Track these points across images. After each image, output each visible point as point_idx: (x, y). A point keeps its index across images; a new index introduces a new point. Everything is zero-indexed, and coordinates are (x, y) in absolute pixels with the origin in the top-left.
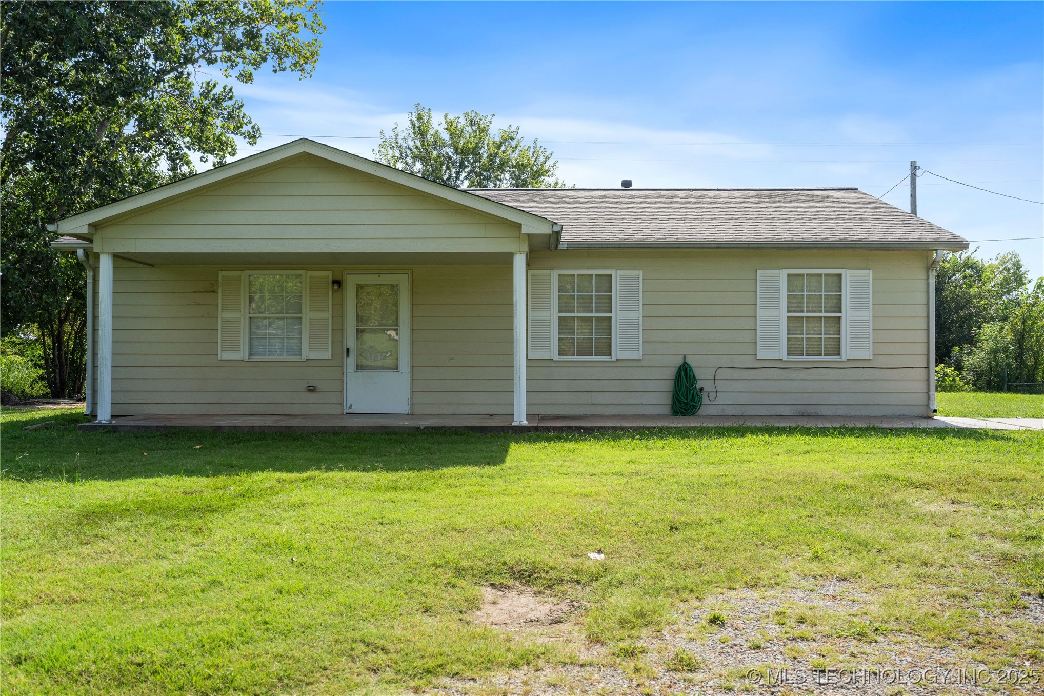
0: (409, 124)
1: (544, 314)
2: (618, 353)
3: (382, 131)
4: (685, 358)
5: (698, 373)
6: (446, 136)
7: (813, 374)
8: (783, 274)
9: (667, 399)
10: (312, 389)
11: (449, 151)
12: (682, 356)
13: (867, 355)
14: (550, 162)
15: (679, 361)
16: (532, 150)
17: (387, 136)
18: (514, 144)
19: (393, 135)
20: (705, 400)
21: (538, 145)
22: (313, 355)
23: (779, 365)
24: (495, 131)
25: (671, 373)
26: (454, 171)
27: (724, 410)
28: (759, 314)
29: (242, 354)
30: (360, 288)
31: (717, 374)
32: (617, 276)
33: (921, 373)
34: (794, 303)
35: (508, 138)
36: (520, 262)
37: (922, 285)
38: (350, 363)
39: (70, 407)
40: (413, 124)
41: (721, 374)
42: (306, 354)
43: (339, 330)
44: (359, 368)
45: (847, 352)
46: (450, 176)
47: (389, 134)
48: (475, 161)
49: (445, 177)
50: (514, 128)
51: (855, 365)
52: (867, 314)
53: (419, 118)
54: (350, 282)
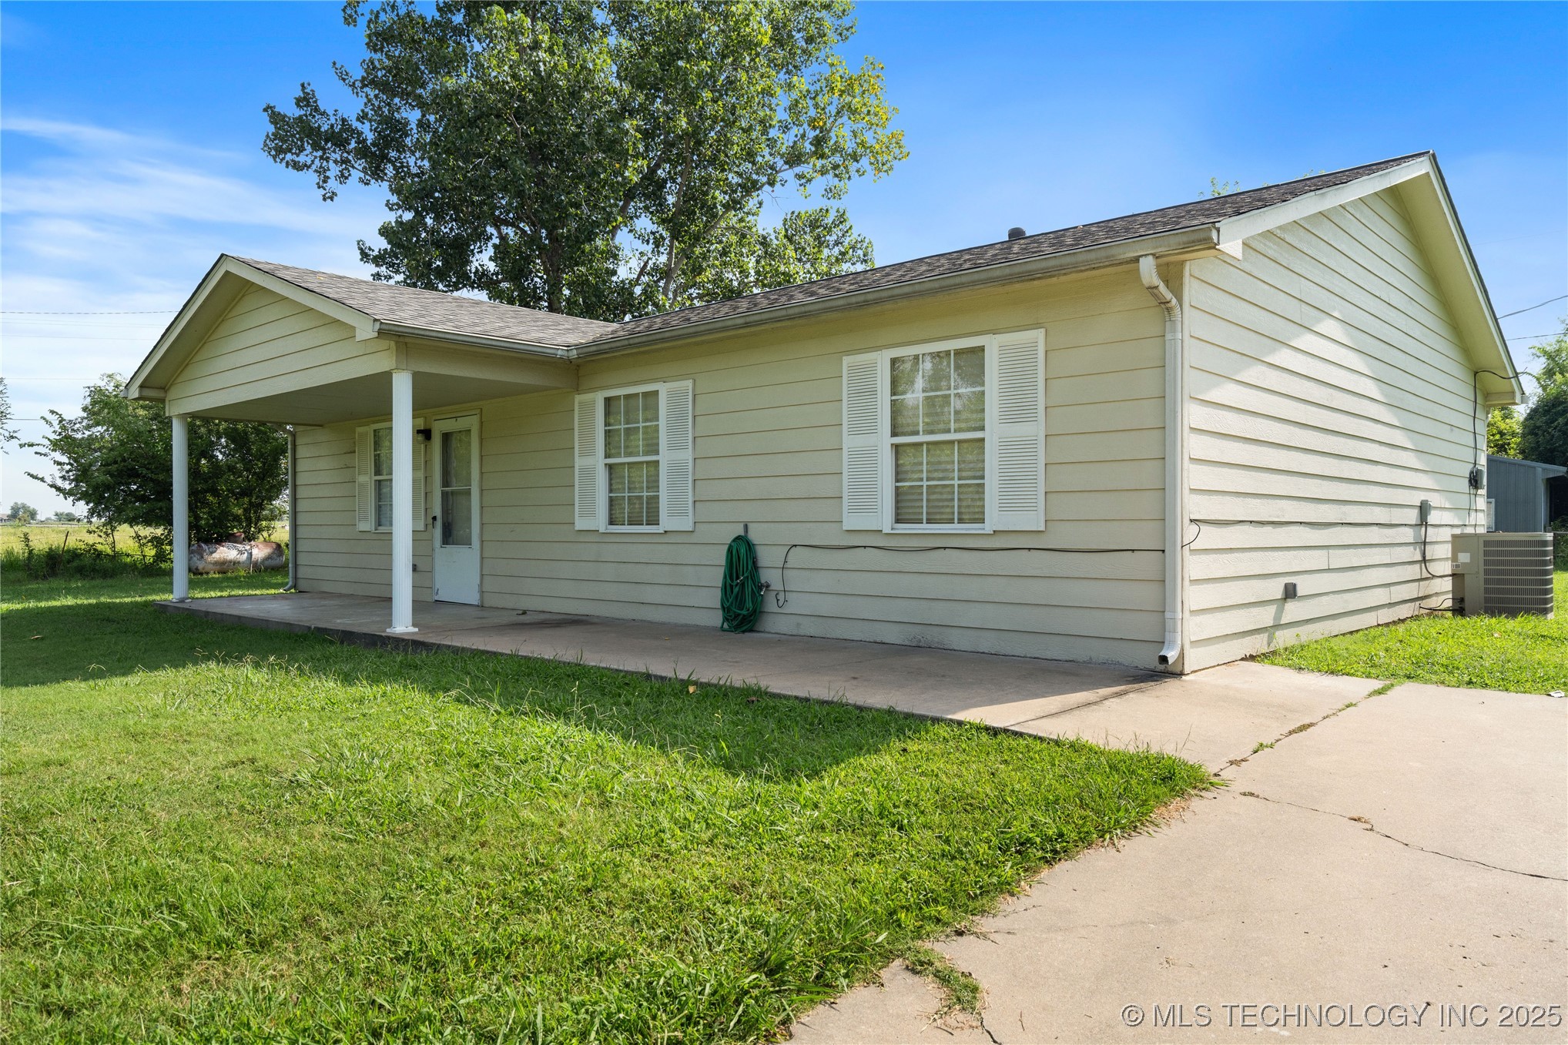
1: (590, 462)
2: (668, 518)
4: (746, 527)
5: (763, 556)
8: (885, 359)
12: (742, 525)
13: (1034, 521)
20: (770, 606)
23: (876, 542)
27: (798, 625)
28: (847, 443)
29: (370, 524)
30: (446, 437)
31: (788, 559)
32: (666, 394)
34: (903, 418)
38: (437, 535)
39: (219, 594)
41: (797, 557)
45: (995, 518)
51: (1009, 543)
52: (1035, 429)
54: (437, 431)
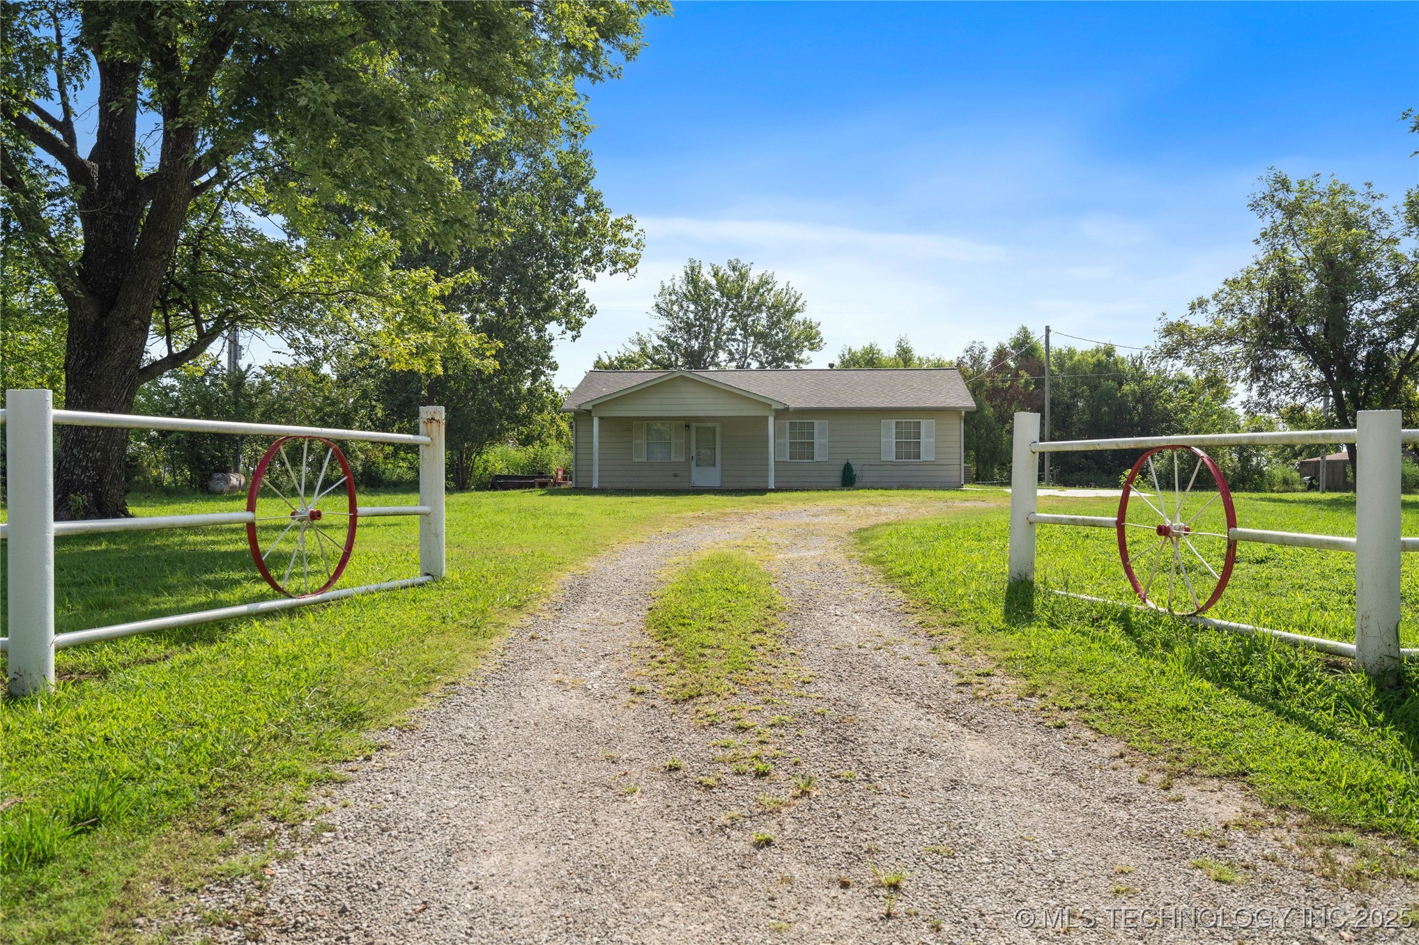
0: (683, 275)
1: (783, 441)
2: (817, 458)
3: (662, 282)
4: (848, 460)
5: (854, 468)
6: (713, 282)
7: (906, 468)
8: (894, 422)
9: (840, 480)
10: (676, 475)
11: (717, 295)
12: (846, 460)
13: (932, 459)
14: (799, 303)
15: (845, 462)
16: (785, 292)
17: (666, 287)
18: (769, 287)
19: (671, 284)
20: (857, 480)
21: (790, 286)
22: (676, 460)
23: (892, 464)
24: (754, 276)
25: (841, 468)
26: (720, 310)
27: (866, 484)
28: (882, 440)
29: (644, 459)
30: (697, 428)
31: (862, 467)
32: (816, 423)
33: (958, 467)
34: (898, 435)
35: (764, 282)
36: (771, 420)
37: (958, 426)
38: (693, 463)
40: (687, 274)
41: (865, 468)
42: (674, 459)
43: (688, 448)
44: (697, 465)
45: (923, 458)
46: (717, 315)
47: (668, 284)
48: (738, 302)
49: (713, 317)
50: (770, 272)
51: (926, 463)
52: (932, 440)
53: (693, 270)
54: (693, 426)
